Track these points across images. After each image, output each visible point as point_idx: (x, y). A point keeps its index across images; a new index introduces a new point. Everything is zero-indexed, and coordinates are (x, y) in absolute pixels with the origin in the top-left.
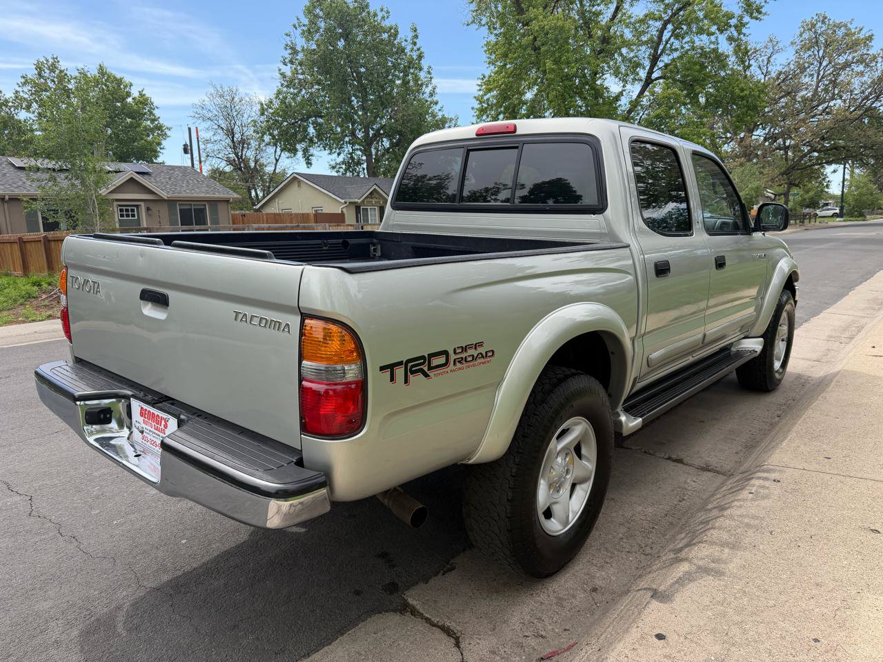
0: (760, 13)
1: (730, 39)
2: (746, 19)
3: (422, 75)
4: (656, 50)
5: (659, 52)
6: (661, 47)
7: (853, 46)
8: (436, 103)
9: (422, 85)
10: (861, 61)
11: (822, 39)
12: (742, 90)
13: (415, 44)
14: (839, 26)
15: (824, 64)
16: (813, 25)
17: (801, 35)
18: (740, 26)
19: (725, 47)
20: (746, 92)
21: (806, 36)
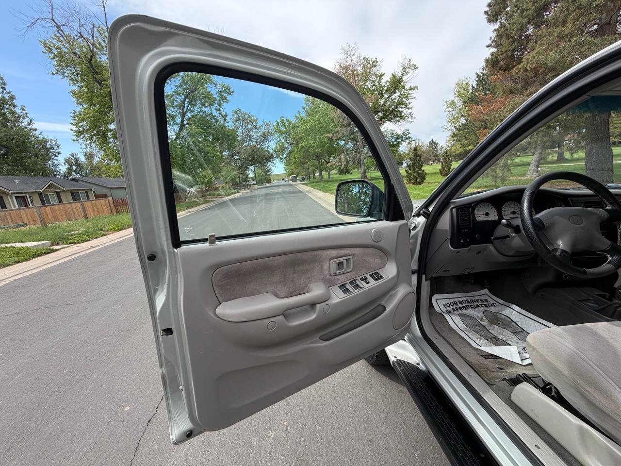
0: (227, 100)
1: (216, 109)
2: (222, 102)
3: (17, 110)
4: (183, 110)
5: (185, 111)
6: (185, 109)
7: (252, 122)
8: (36, 130)
9: (19, 117)
10: (255, 127)
11: (241, 118)
12: (228, 132)
13: (4, 88)
14: (246, 114)
15: (244, 127)
16: (237, 113)
17: (233, 116)
18: (220, 105)
19: (215, 113)
20: (230, 133)
21: (235, 116)
